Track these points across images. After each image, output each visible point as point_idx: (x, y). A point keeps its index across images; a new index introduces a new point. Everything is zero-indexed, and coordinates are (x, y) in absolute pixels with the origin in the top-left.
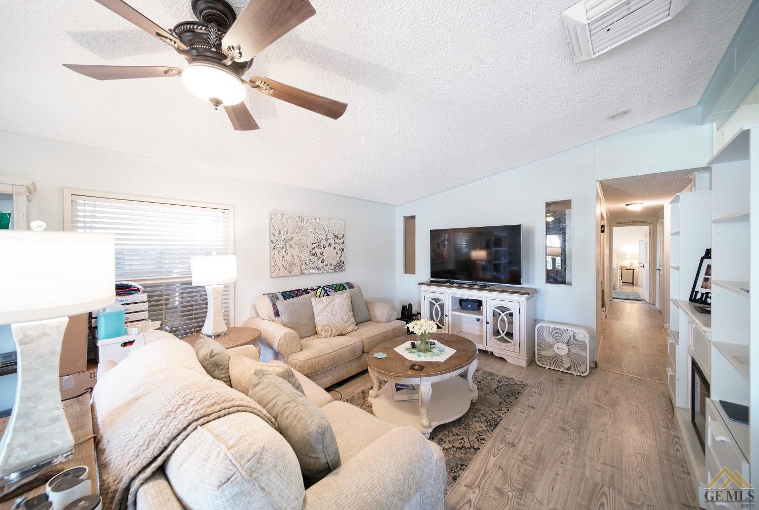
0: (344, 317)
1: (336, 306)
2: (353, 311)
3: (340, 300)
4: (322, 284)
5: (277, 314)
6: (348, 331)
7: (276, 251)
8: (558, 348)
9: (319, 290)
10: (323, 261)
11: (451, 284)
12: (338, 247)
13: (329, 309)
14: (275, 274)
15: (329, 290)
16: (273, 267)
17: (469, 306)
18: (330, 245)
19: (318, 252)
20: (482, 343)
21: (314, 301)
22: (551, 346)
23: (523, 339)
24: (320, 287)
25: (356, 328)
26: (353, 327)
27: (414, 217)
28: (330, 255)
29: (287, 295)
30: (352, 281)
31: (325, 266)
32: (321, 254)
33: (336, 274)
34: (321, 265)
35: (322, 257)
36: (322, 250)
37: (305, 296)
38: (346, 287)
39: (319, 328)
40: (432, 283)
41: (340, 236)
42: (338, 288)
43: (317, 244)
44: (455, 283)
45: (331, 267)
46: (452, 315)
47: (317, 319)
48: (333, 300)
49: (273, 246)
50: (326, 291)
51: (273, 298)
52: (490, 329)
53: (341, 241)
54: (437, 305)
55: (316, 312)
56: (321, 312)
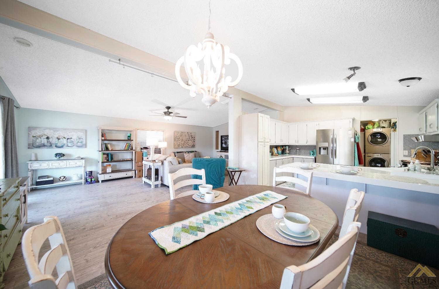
2: (195, 157)
3: (191, 155)
7: (175, 141)
9: (186, 152)
12: (193, 141)
13: (189, 157)
14: (175, 147)
15: (189, 152)
16: (174, 145)
18: (190, 140)
21: (185, 154)
27: (218, 131)
28: (190, 143)
29: (177, 152)
30: (196, 150)
31: (189, 146)
33: (192, 148)
34: (187, 145)
35: (188, 143)
36: (188, 141)
37: (182, 153)
38: (194, 152)
39: (186, 161)
40: (221, 151)
41: (194, 137)
42: (192, 152)
43: (186, 140)
45: (191, 146)
47: (185, 159)
49: (174, 140)
51: (174, 153)
53: (194, 139)
55: (185, 157)
56: (187, 157)
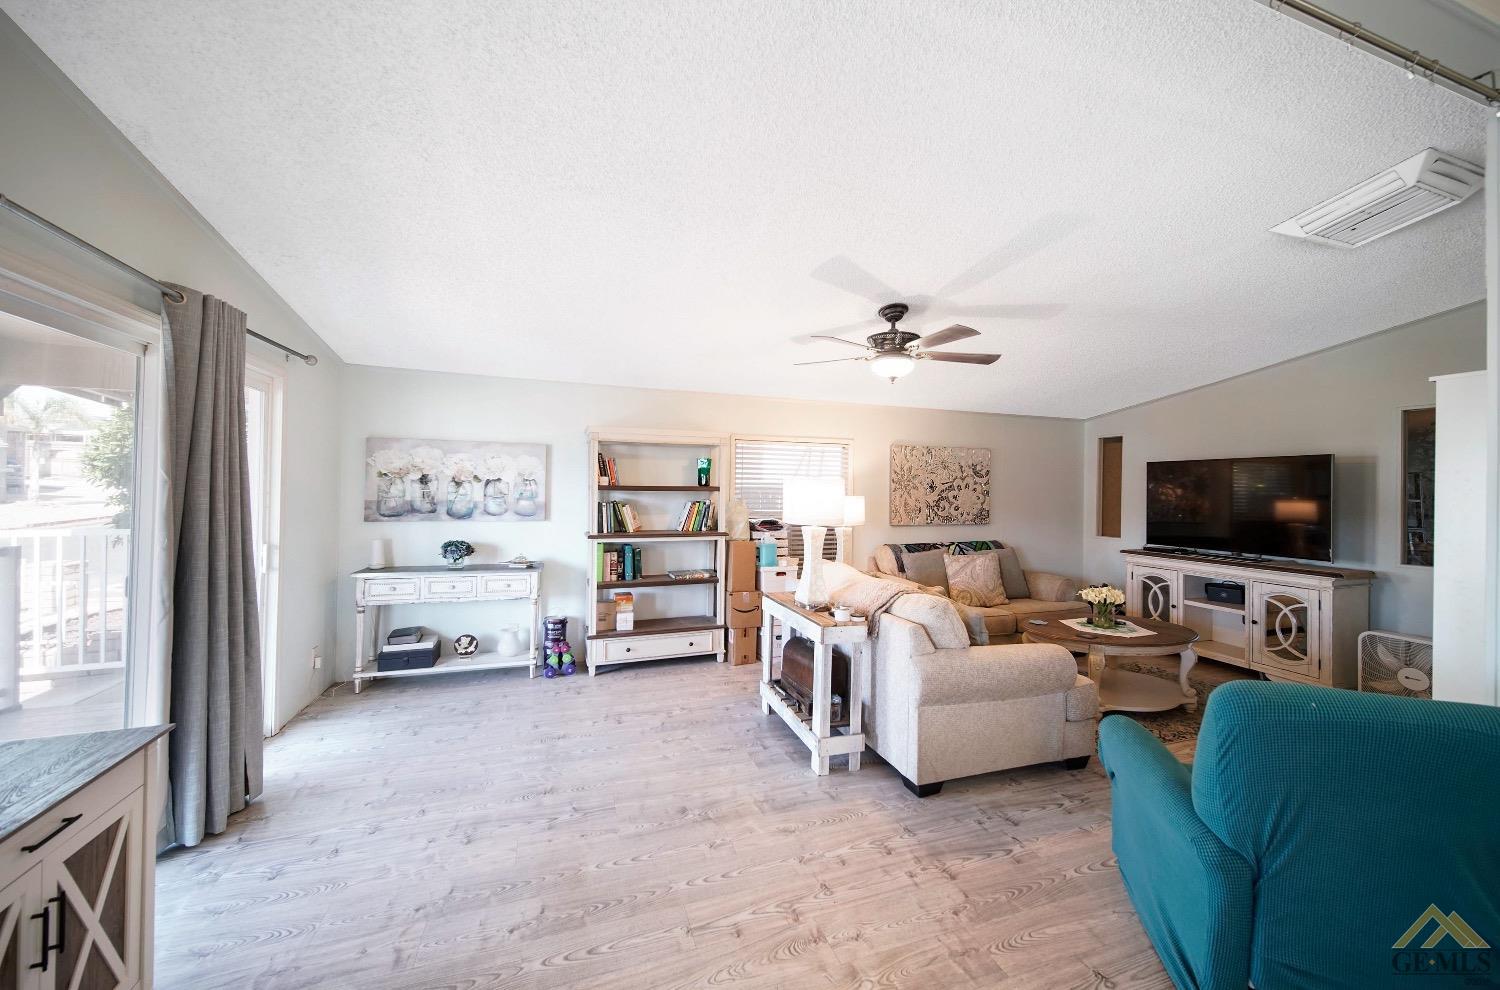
0: (989, 583)
1: (977, 568)
2: (1002, 578)
3: (983, 562)
4: (956, 541)
5: (901, 569)
6: (994, 603)
7: (897, 494)
8: (1407, 677)
9: (952, 547)
10: (957, 509)
11: (1185, 555)
12: (979, 489)
13: (968, 571)
14: (895, 522)
15: (963, 548)
16: (894, 512)
17: (1224, 595)
18: (967, 486)
19: (951, 495)
20: (1243, 658)
21: (947, 559)
22: (1393, 674)
23: (1328, 653)
24: (953, 543)
25: (1007, 601)
26: (1002, 599)
27: (1119, 440)
28: (967, 500)
29: (911, 548)
30: (999, 539)
31: (959, 516)
32: (955, 497)
33: (975, 527)
34: (954, 513)
35: (957, 503)
36: (955, 493)
37: (934, 551)
38: (991, 546)
39: (954, 593)
40: (1147, 552)
41: (983, 473)
42: (979, 546)
43: (949, 484)
44: (1193, 553)
45: (968, 517)
46: (1186, 606)
47: (951, 582)
48: (973, 560)
49: (894, 486)
50: (961, 549)
51: (896, 549)
52: (1259, 632)
53: (985, 480)
54: (1155, 588)
55: (950, 571)
56: (957, 573)
